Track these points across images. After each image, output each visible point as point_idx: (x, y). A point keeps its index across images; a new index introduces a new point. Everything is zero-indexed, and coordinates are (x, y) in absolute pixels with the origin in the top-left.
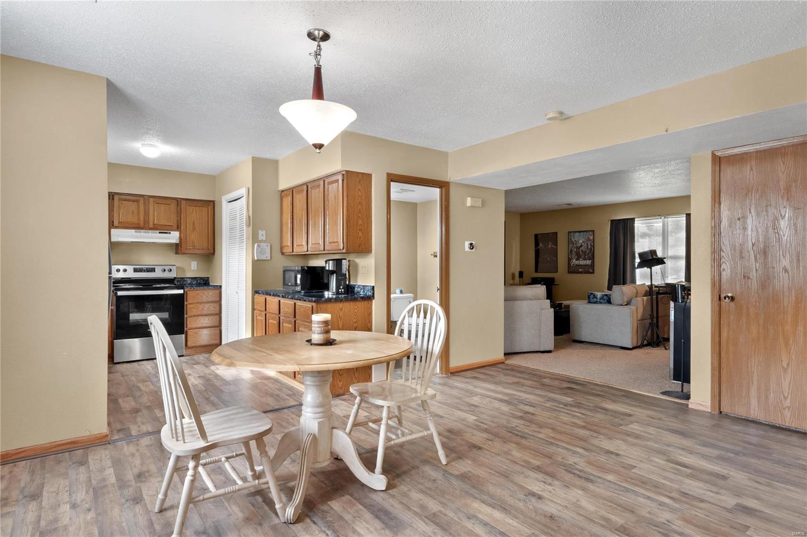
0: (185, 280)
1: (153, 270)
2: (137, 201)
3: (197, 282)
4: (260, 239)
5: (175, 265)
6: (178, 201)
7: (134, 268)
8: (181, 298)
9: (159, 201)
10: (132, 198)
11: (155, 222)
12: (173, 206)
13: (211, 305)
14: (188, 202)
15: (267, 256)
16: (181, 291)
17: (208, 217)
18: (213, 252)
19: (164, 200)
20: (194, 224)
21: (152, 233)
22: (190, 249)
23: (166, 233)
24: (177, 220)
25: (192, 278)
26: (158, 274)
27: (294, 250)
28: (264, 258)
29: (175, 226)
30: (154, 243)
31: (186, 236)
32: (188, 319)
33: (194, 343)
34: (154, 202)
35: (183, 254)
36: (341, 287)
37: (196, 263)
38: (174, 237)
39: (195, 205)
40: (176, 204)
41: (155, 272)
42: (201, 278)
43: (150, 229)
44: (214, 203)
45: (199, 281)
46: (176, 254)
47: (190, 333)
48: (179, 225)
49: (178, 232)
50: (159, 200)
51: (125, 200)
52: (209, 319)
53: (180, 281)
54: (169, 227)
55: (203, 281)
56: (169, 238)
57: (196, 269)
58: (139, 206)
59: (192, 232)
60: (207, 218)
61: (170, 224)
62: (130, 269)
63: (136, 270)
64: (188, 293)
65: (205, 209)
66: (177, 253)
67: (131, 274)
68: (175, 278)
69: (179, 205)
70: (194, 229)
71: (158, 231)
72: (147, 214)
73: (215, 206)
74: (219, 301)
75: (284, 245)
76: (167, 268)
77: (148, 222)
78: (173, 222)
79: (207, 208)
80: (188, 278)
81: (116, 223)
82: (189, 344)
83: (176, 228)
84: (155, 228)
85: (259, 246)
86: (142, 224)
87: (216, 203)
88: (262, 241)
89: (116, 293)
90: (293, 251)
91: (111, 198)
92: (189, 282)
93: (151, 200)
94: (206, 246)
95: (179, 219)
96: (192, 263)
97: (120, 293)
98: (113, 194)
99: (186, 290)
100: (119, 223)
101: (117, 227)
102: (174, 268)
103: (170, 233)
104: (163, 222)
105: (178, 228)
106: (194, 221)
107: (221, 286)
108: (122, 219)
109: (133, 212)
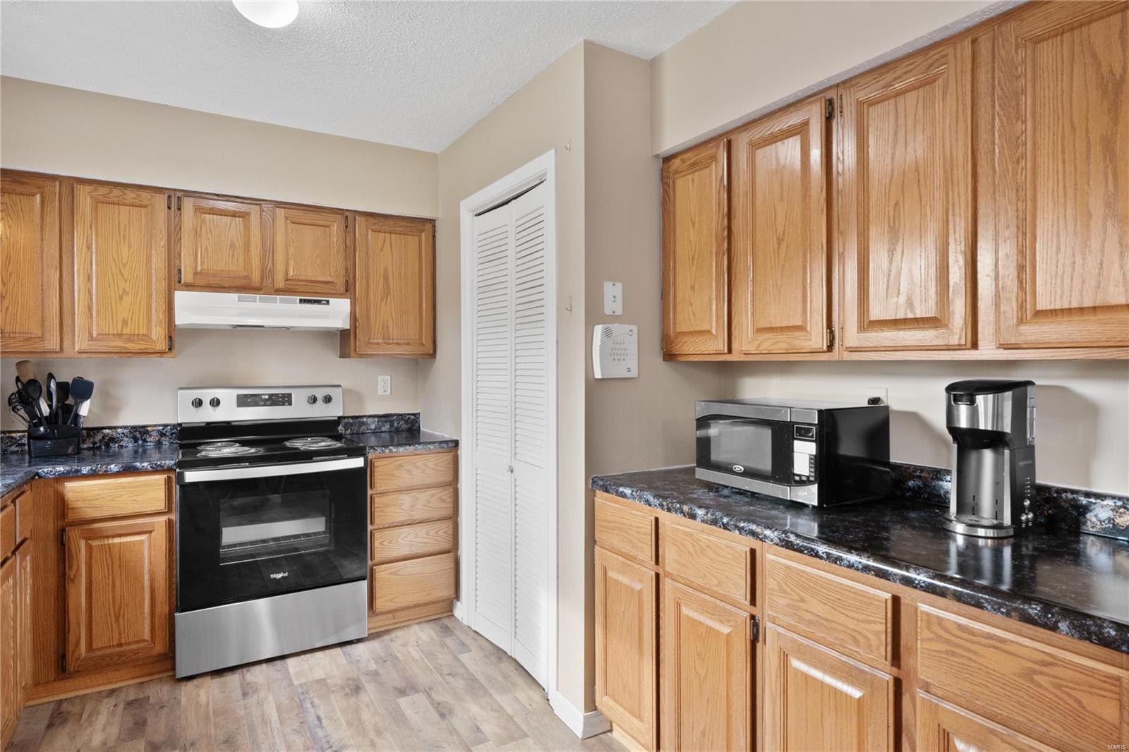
0: (363, 423)
1: (285, 400)
2: (244, 215)
3: (392, 426)
4: (608, 311)
5: (339, 386)
6: (347, 217)
7: (239, 397)
8: (358, 479)
9: (299, 215)
10: (230, 206)
11: (291, 273)
12: (336, 228)
13: (433, 496)
14: (372, 220)
15: (628, 366)
16: (358, 462)
17: (420, 260)
18: (431, 352)
19: (311, 215)
20: (386, 278)
21: (282, 301)
22: (378, 344)
23: (319, 302)
24: (346, 269)
25: (380, 417)
26: (298, 410)
27: (735, 346)
28: (621, 372)
29: (340, 286)
30: (288, 328)
31: (368, 312)
32: (377, 535)
33: (391, 600)
34: (286, 218)
35: (361, 356)
36: (1027, 503)
37: (388, 378)
38: (337, 313)
39: (387, 229)
40: (343, 226)
41: (290, 404)
42: (400, 416)
43: (278, 291)
44: (434, 226)
45: (395, 424)
46: (341, 356)
47: (382, 573)
48: (351, 281)
49: (348, 301)
50: (299, 213)
51: (212, 211)
52: (428, 533)
53: (351, 425)
54: (328, 286)
55: (406, 422)
56: (325, 317)
57: (388, 393)
58: (247, 228)
59: (382, 300)
60: (417, 265)
61: (329, 279)
62: (228, 396)
63: (243, 401)
64: (376, 464)
65: (412, 241)
66: (344, 354)
67: (230, 412)
68: (339, 418)
69: (350, 227)
70: (387, 292)
71: (298, 298)
72: (268, 249)
73: (437, 235)
74: (453, 484)
75: (682, 327)
76: (320, 394)
77: (272, 272)
78: (333, 272)
79: (417, 238)
80: (370, 416)
81: (187, 276)
82: (380, 604)
83: (342, 290)
84: (289, 289)
85: (607, 333)
86: (256, 278)
87: (438, 224)
88: (614, 318)
89: (181, 476)
90: (730, 351)
91: (174, 206)
92: (373, 427)
93: (280, 213)
94: (417, 337)
95: (350, 265)
96: (380, 377)
97: (192, 476)
98: (179, 194)
99: (370, 456)
100: (196, 273)
101: (190, 287)
102: (336, 394)
103: (328, 302)
104: (310, 273)
105: (348, 290)
106: (386, 270)
107: (456, 443)
108: (202, 264)
109: (232, 246)
